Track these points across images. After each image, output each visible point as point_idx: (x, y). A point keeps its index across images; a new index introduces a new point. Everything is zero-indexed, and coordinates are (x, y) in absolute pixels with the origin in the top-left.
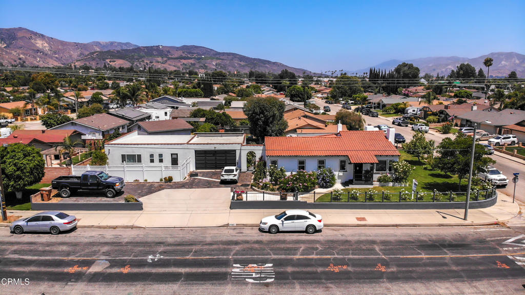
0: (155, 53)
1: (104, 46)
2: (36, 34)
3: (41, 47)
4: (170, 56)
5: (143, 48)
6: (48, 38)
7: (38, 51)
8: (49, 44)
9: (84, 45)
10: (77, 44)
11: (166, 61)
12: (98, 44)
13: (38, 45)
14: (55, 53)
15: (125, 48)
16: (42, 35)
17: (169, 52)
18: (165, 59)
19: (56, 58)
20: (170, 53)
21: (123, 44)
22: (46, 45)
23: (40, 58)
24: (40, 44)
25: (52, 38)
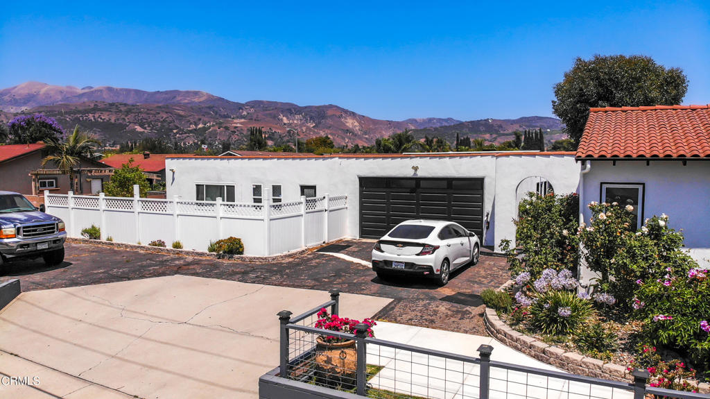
0: (482, 128)
1: (421, 124)
2: (346, 112)
3: (351, 127)
4: (502, 132)
5: (467, 124)
6: (359, 115)
7: (348, 131)
8: (360, 123)
9: (398, 123)
10: (390, 123)
11: (495, 138)
12: (413, 121)
13: (348, 124)
14: (366, 134)
15: (445, 124)
16: (353, 113)
17: (500, 126)
18: (494, 136)
19: (366, 138)
20: (502, 127)
21: (443, 120)
22: (356, 124)
23: (350, 139)
24: (350, 123)
25: (364, 117)
